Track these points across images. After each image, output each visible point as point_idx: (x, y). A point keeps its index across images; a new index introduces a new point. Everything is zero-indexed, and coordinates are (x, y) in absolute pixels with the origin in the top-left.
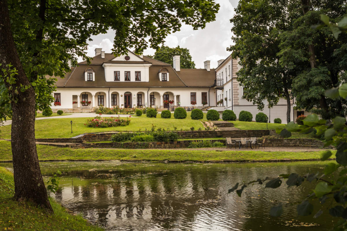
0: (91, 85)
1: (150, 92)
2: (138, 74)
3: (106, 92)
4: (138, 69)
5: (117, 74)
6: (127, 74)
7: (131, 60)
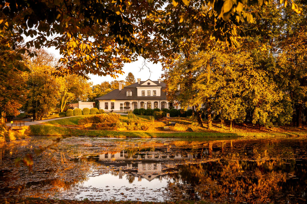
0: (129, 98)
1: (161, 101)
2: (155, 92)
3: (137, 101)
4: (154, 89)
5: (143, 93)
6: (149, 92)
7: (151, 85)
